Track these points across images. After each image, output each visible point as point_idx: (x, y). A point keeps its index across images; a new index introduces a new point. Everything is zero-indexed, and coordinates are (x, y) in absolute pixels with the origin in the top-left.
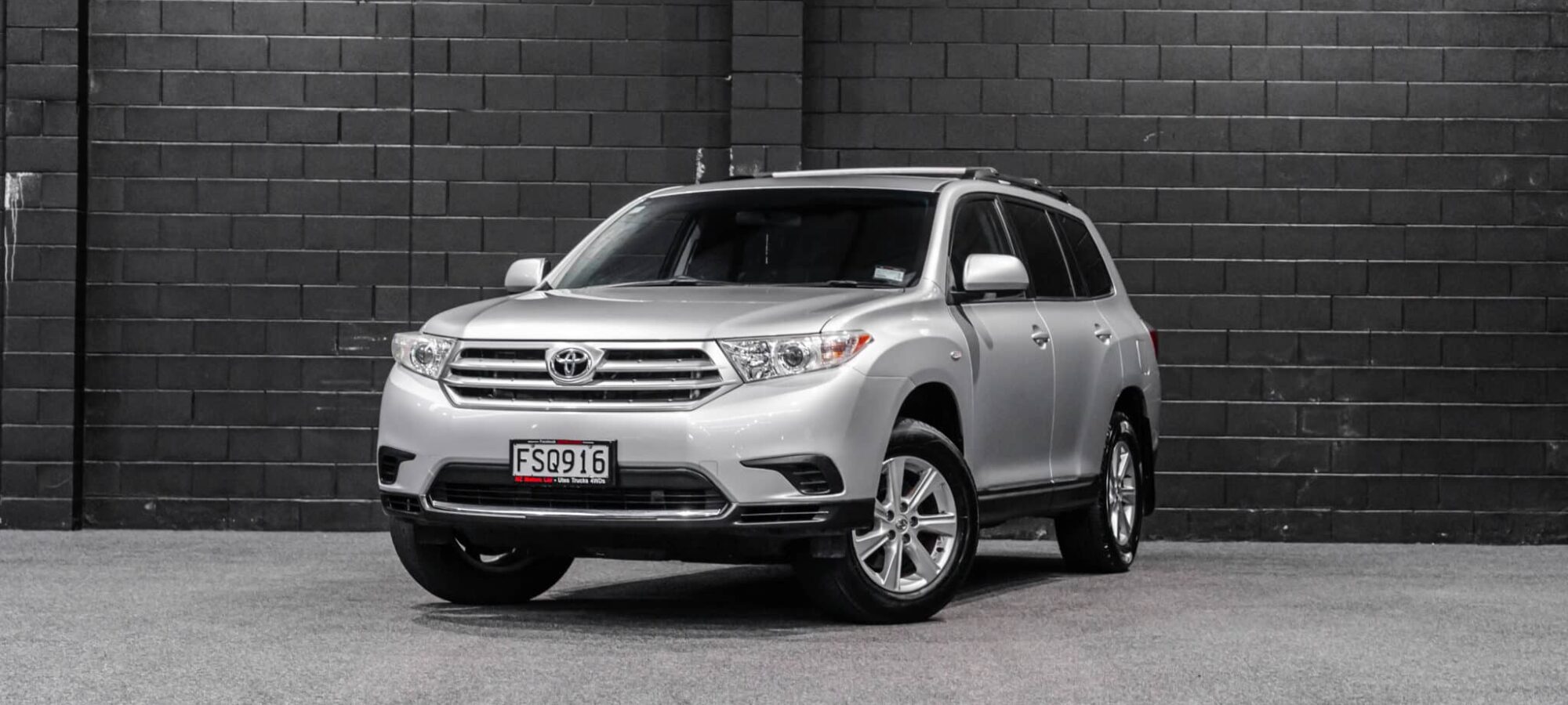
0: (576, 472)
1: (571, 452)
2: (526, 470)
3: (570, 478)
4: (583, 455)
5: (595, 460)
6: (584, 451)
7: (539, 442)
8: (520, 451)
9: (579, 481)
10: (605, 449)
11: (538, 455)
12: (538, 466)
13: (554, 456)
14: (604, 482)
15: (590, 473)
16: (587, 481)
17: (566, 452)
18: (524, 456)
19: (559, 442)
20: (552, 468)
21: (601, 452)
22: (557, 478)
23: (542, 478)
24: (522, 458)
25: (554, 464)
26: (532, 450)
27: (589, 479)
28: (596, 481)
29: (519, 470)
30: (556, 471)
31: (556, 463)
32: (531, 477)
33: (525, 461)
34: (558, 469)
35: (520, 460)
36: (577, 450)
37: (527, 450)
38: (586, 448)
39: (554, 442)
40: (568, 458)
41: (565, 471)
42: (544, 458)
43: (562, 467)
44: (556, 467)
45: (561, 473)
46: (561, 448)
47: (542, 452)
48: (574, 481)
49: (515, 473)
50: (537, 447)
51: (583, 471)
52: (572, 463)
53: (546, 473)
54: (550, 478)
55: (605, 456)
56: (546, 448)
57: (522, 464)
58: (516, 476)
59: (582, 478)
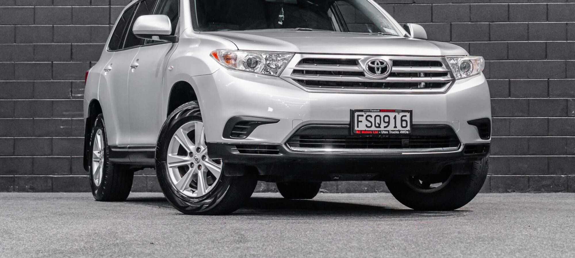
0: (391, 128)
1: (388, 116)
2: (362, 126)
3: (388, 131)
4: (395, 118)
5: (402, 121)
6: (395, 116)
7: (369, 111)
8: (358, 116)
9: (394, 133)
10: (408, 115)
11: (369, 118)
12: (369, 125)
13: (378, 119)
14: (408, 132)
15: (399, 127)
16: (398, 132)
17: (385, 116)
18: (360, 119)
19: (381, 111)
20: (377, 125)
21: (405, 116)
22: (380, 131)
23: (372, 131)
24: (359, 120)
25: (378, 123)
26: (365, 116)
27: (399, 131)
28: (403, 132)
29: (358, 127)
30: (379, 127)
31: (379, 123)
32: (365, 131)
33: (361, 121)
34: (381, 126)
35: (358, 121)
36: (392, 115)
37: (362, 116)
38: (396, 114)
39: (379, 111)
40: (387, 119)
41: (385, 127)
42: (372, 120)
43: (383, 125)
44: (379, 125)
45: (382, 128)
46: (382, 114)
47: (371, 117)
48: (391, 132)
49: (356, 128)
50: (368, 114)
51: (395, 127)
52: (389, 123)
53: (373, 128)
54: (376, 131)
55: (408, 118)
56: (373, 114)
57: (360, 123)
58: (356, 131)
59: (395, 131)
